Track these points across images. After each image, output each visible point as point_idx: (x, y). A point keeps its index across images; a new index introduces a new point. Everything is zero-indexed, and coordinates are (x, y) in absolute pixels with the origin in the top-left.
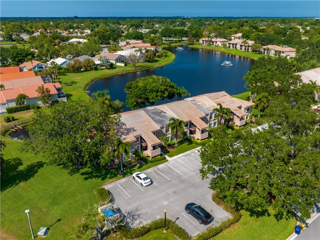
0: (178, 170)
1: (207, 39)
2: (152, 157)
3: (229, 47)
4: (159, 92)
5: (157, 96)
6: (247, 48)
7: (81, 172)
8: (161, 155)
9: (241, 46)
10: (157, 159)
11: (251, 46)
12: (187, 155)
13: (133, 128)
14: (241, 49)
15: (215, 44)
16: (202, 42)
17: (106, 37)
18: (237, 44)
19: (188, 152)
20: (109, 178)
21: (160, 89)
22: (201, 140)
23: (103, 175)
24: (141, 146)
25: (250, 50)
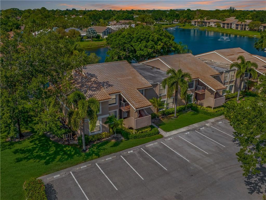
0: (181, 153)
1: (199, 20)
2: (136, 130)
3: (224, 27)
4: (150, 41)
5: (146, 47)
6: (244, 27)
7: (16, 148)
8: (152, 127)
9: (237, 25)
10: (145, 134)
11: (248, 25)
12: (194, 130)
13: (107, 83)
14: (237, 28)
15: (208, 25)
16: (194, 23)
17: (97, 17)
18: (233, 24)
19: (196, 125)
20: (60, 160)
21: (151, 37)
22: (214, 108)
23: (50, 155)
24: (120, 111)
25: (247, 29)
